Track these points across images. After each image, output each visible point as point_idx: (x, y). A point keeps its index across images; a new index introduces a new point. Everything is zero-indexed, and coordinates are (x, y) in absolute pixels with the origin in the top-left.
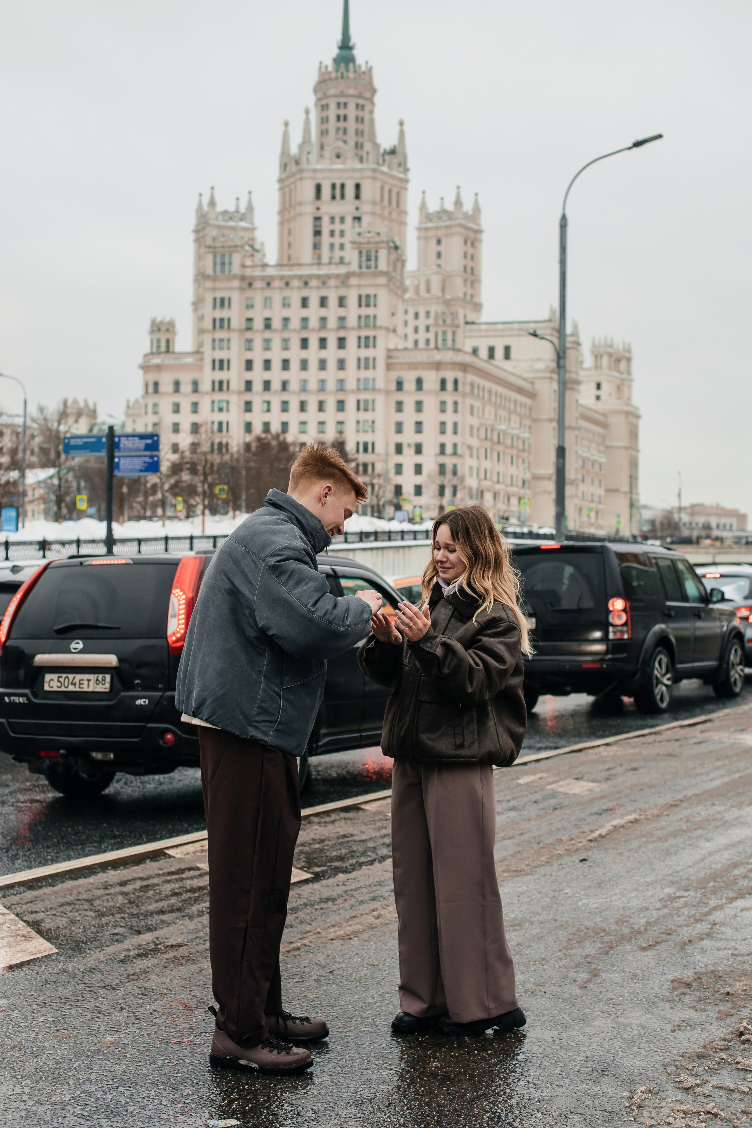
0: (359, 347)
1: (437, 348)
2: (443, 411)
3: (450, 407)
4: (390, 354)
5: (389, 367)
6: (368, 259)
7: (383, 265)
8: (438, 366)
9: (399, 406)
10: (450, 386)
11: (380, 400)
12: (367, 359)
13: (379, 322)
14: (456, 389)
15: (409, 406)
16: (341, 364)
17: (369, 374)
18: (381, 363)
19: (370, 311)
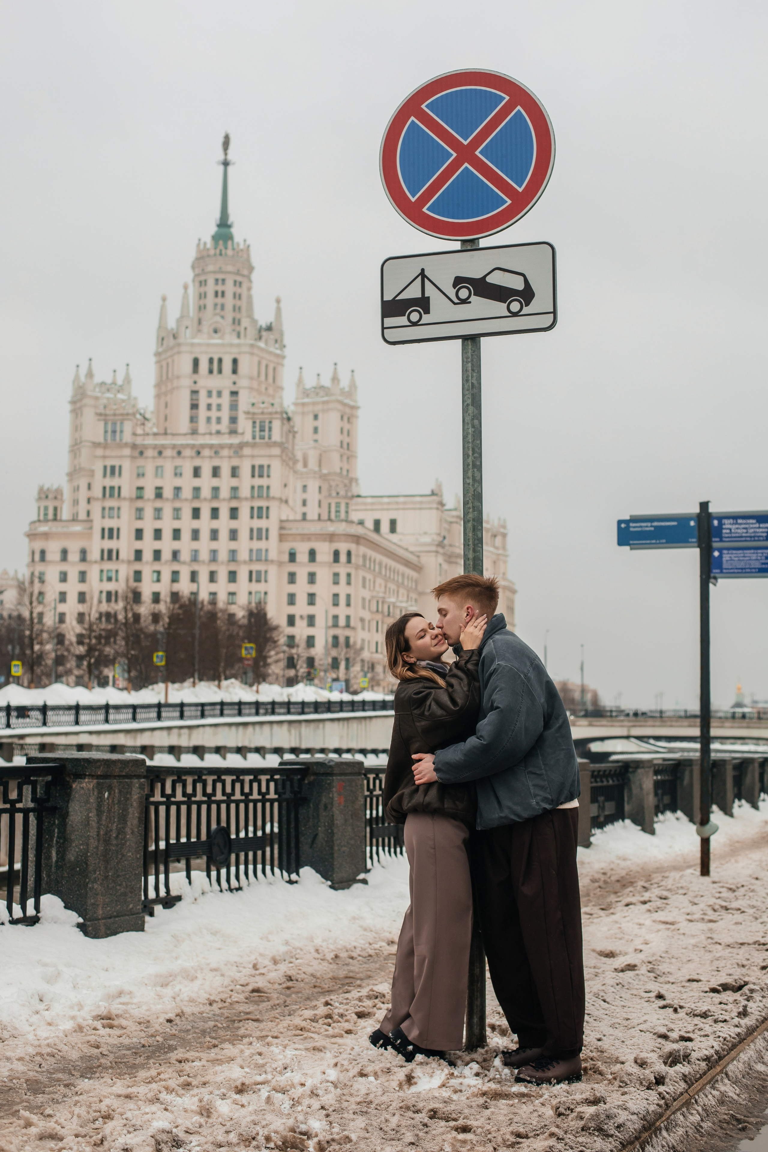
0: (252, 517)
1: (330, 519)
2: (336, 583)
3: (343, 579)
4: (283, 525)
5: (282, 538)
6: (262, 429)
7: (277, 435)
8: (331, 537)
9: (292, 578)
10: (343, 558)
11: (273, 571)
12: (260, 530)
13: (272, 493)
14: (349, 561)
15: (302, 577)
16: (234, 535)
17: (262, 545)
18: (274, 534)
19: (263, 482)
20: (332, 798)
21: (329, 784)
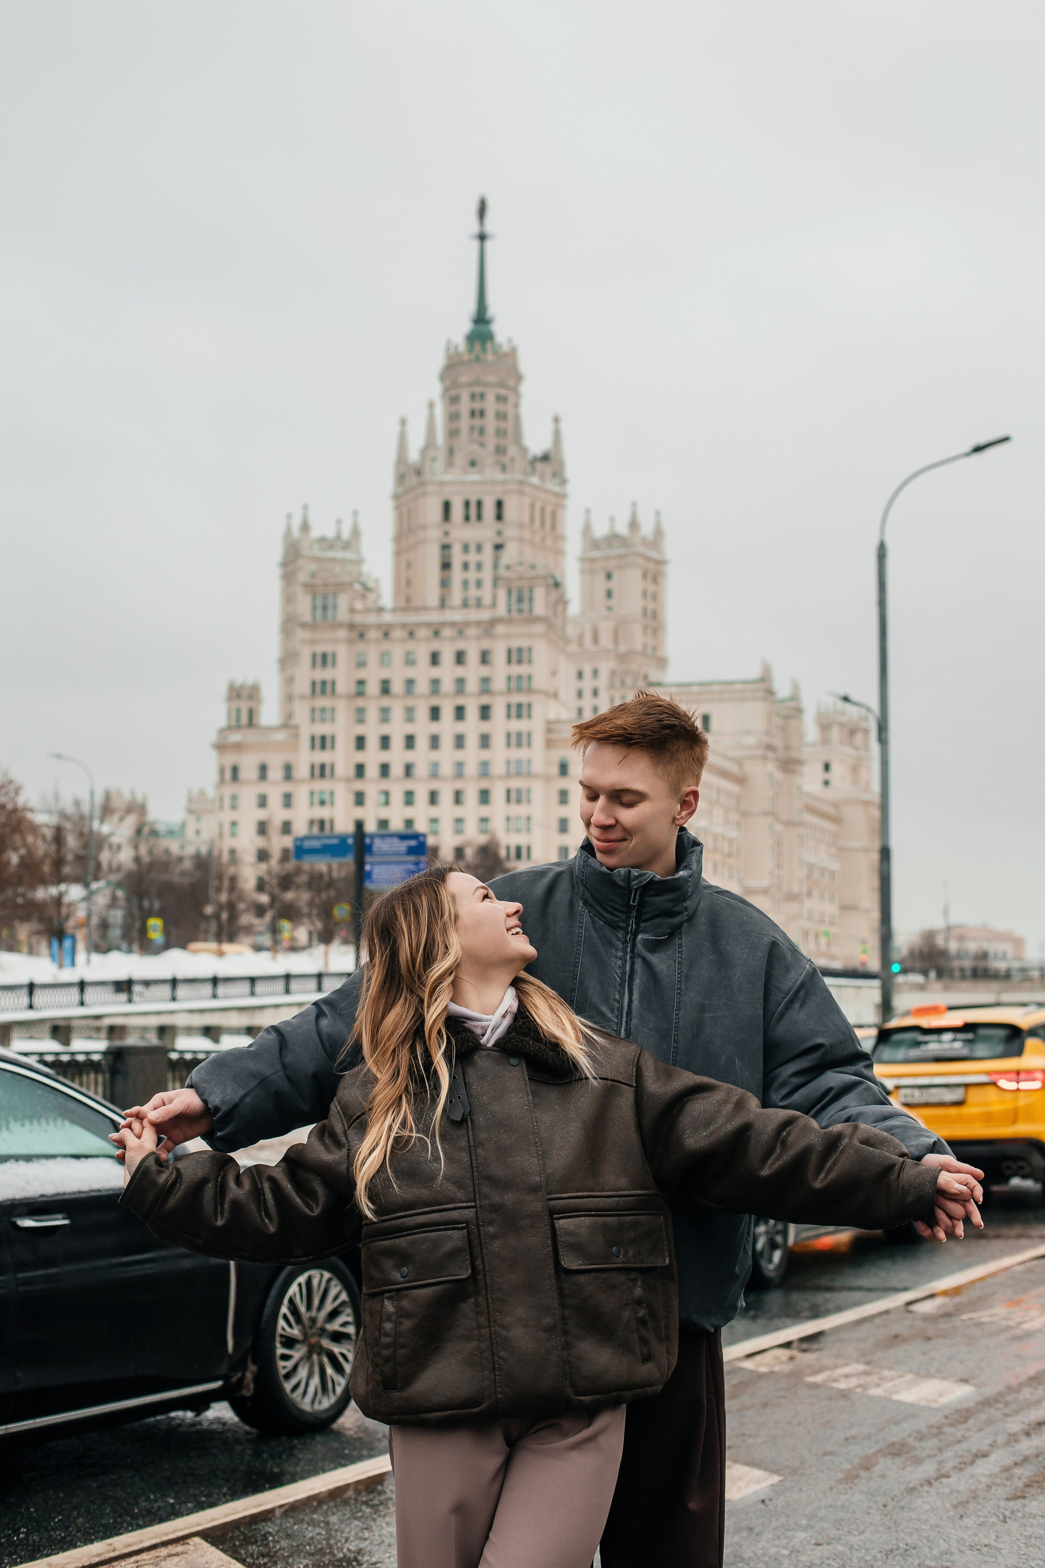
0: (509, 717)
4: (550, 728)
5: (549, 744)
6: (520, 600)
7: (540, 607)
9: (563, 797)
11: (538, 789)
12: (519, 735)
13: (536, 684)
16: (485, 741)
17: (522, 754)
18: (538, 739)
19: (523, 670)
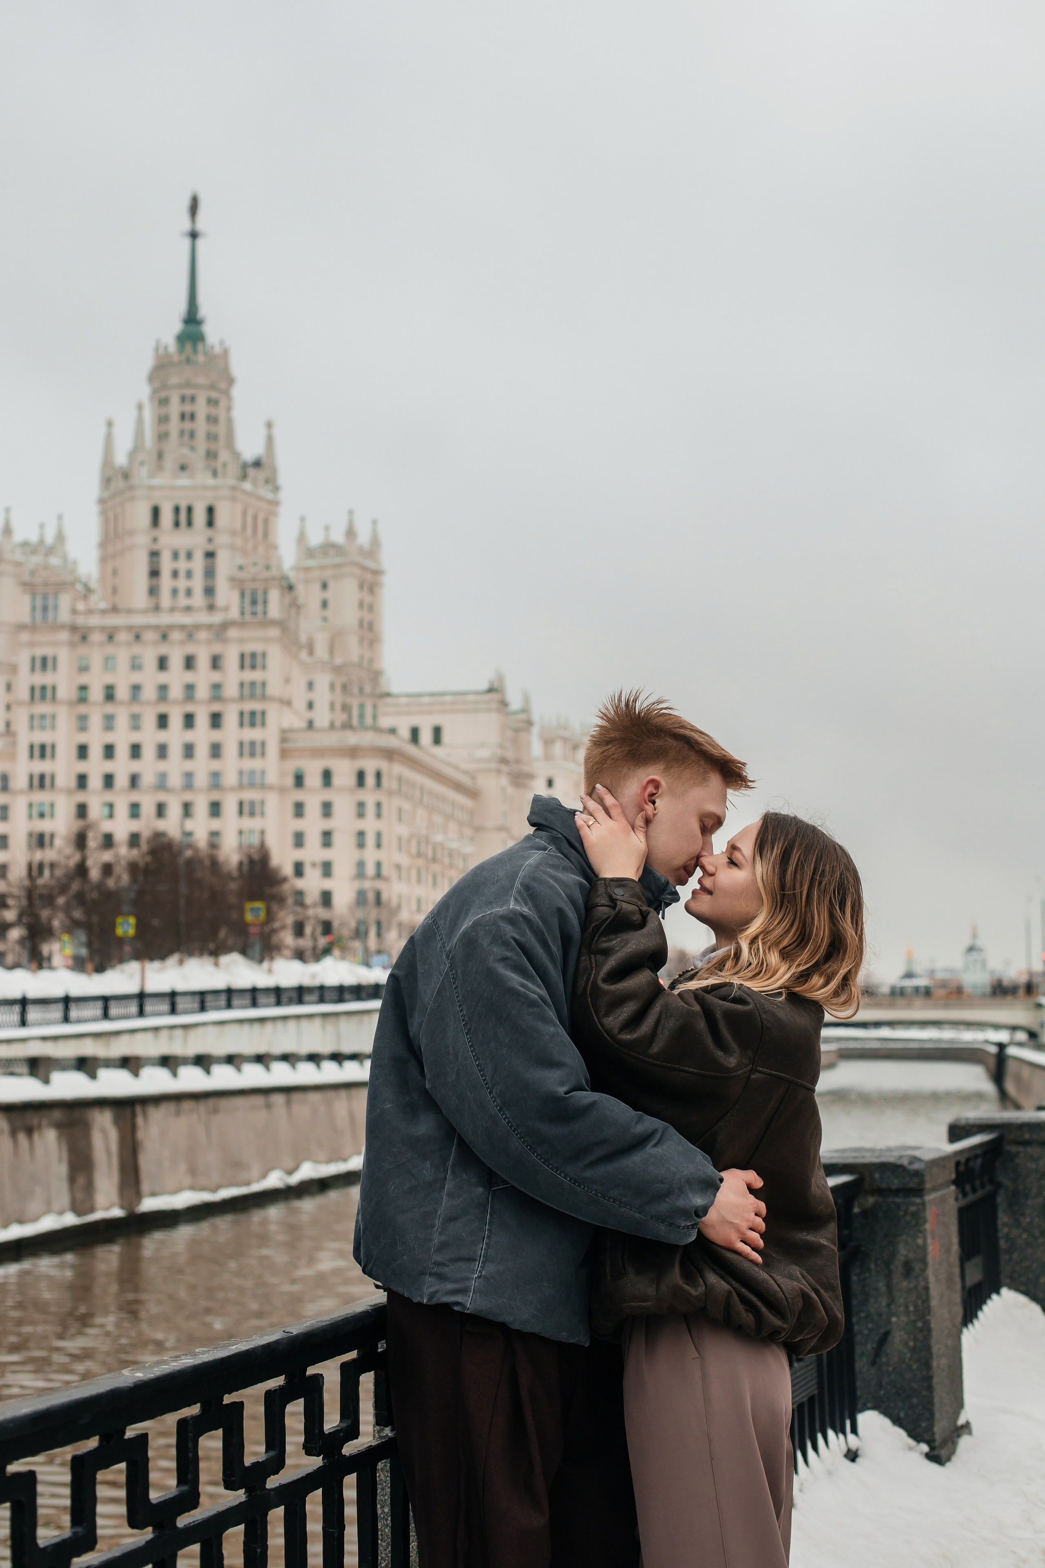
0: (241, 725)
1: (349, 727)
2: (361, 815)
3: (370, 810)
4: (285, 736)
5: (284, 754)
6: (254, 602)
7: (275, 610)
8: (353, 752)
9: (299, 809)
10: (370, 780)
11: (272, 801)
12: (252, 744)
13: (270, 691)
14: (378, 784)
15: (312, 809)
16: (216, 751)
17: (255, 764)
18: (273, 749)
19: (256, 676)
20: (924, 1248)
21: (914, 1215)
